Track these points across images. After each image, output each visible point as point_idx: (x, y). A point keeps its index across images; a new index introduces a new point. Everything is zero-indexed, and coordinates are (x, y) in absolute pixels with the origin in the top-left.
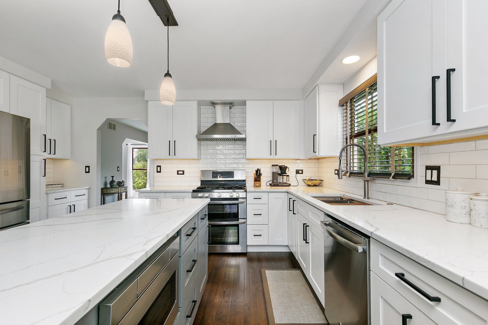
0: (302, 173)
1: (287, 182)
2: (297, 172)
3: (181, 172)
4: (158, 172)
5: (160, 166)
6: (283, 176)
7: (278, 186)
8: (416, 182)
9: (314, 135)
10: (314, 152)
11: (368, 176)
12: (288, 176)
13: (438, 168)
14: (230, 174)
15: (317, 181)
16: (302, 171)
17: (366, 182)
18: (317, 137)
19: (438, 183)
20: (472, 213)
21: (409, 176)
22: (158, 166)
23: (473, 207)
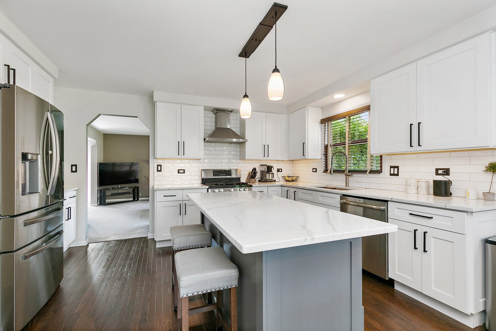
0: (281, 171)
1: (273, 179)
2: (278, 170)
3: (182, 171)
4: (158, 171)
5: (161, 166)
6: (269, 174)
7: (267, 182)
8: (384, 175)
9: (303, 143)
10: (303, 155)
11: (348, 172)
12: (273, 174)
13: (398, 167)
14: (228, 172)
15: (294, 177)
16: (281, 169)
17: (347, 176)
18: (306, 145)
19: (397, 175)
20: (419, 188)
21: (380, 172)
22: (158, 166)
23: (419, 185)
